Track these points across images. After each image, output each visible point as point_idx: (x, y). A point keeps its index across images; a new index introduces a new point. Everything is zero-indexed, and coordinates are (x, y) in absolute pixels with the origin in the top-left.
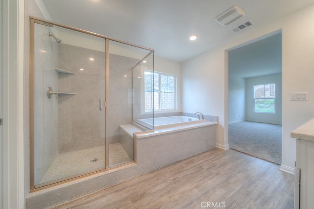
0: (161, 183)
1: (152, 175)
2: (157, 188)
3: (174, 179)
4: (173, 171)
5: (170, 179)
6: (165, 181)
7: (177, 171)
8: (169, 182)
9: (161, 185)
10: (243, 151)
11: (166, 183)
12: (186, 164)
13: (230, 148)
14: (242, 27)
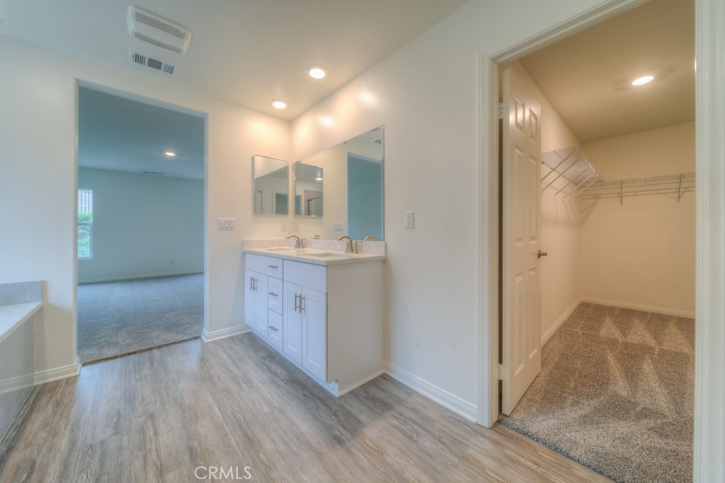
13: (84, 365)
14: (155, 64)
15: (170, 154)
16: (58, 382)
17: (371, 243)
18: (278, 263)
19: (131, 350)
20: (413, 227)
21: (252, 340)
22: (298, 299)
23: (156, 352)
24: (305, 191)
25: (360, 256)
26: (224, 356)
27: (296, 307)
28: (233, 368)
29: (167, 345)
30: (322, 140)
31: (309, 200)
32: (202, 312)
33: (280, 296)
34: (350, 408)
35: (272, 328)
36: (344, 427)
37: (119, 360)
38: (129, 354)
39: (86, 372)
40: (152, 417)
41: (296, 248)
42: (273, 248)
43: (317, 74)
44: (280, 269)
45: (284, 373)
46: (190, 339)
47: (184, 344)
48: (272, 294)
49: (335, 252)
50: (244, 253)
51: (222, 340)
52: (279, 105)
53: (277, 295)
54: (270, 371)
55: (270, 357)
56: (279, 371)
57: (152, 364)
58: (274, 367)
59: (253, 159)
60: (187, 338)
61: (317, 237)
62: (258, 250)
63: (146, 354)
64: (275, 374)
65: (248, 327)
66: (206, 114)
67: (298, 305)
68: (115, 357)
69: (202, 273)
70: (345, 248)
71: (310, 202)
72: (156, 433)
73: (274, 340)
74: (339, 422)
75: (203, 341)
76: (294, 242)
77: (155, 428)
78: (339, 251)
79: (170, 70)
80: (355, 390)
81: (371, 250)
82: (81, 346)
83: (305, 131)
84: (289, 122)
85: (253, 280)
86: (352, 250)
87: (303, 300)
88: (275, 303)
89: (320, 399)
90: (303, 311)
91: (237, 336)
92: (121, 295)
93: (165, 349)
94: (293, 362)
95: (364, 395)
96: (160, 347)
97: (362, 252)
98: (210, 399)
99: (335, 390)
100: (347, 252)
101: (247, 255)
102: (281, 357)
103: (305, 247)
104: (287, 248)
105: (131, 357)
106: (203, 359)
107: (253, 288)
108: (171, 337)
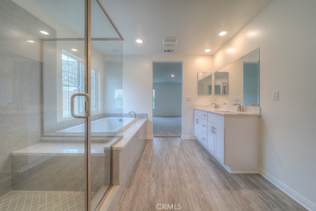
0: (150, 185)
1: (134, 187)
2: (153, 190)
3: (154, 175)
4: (145, 170)
5: (151, 177)
6: (150, 182)
7: (147, 169)
8: (153, 179)
9: (152, 186)
10: (162, 136)
11: (153, 182)
12: (145, 160)
13: (154, 137)
14: (169, 51)
15: (173, 76)
16: (150, 139)
17: (252, 107)
18: (206, 114)
19: (163, 136)
20: (278, 99)
21: (197, 142)
22: (213, 128)
23: (169, 138)
24: (223, 83)
25: (245, 113)
26: (187, 145)
27: (212, 132)
28: (190, 149)
29: (172, 137)
30: (227, 60)
31: (224, 87)
32: (181, 129)
33: (207, 126)
34: (234, 179)
35: (204, 138)
36: (231, 184)
37: (161, 138)
38: (163, 137)
39: (154, 139)
40: (168, 154)
41: (215, 108)
42: (205, 108)
43: (223, 34)
44: (207, 116)
45: (208, 156)
46: (178, 137)
47: (176, 138)
48: (204, 125)
49: (232, 111)
50: (194, 110)
51: (187, 139)
52: (208, 51)
53: (205, 126)
54: (203, 154)
55: (203, 150)
56: (206, 155)
57: (168, 141)
58: (204, 153)
59: (198, 74)
60: (177, 136)
61: (225, 104)
62: (199, 108)
63: (167, 138)
64: (204, 156)
65: (195, 137)
66: (182, 62)
67: (213, 131)
68: (160, 137)
69: (181, 116)
70: (237, 109)
71: (225, 88)
72: (169, 159)
73: (204, 143)
74: (229, 182)
75: (181, 138)
76: (214, 106)
77: (169, 158)
78: (234, 110)
79: (172, 51)
80: (240, 174)
81: (252, 111)
82: (154, 132)
83: (219, 58)
84: (212, 56)
85: (197, 120)
86: (241, 110)
87: (215, 129)
88: (205, 129)
89: (221, 171)
90: (215, 133)
91: (192, 139)
92: (161, 120)
93: (171, 138)
94: (212, 154)
95: (244, 177)
96: (170, 137)
97: (246, 111)
98: (183, 156)
99: (229, 170)
100: (238, 111)
101: (196, 111)
102: (207, 151)
103: (219, 108)
104: (211, 108)
105: (164, 138)
106: (181, 144)
107: (197, 123)
108: (173, 135)
